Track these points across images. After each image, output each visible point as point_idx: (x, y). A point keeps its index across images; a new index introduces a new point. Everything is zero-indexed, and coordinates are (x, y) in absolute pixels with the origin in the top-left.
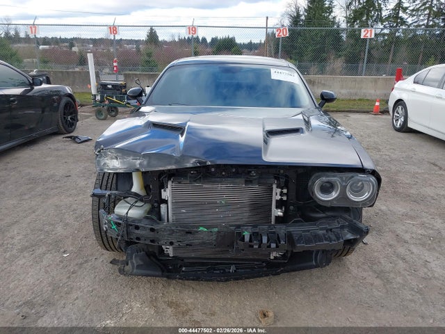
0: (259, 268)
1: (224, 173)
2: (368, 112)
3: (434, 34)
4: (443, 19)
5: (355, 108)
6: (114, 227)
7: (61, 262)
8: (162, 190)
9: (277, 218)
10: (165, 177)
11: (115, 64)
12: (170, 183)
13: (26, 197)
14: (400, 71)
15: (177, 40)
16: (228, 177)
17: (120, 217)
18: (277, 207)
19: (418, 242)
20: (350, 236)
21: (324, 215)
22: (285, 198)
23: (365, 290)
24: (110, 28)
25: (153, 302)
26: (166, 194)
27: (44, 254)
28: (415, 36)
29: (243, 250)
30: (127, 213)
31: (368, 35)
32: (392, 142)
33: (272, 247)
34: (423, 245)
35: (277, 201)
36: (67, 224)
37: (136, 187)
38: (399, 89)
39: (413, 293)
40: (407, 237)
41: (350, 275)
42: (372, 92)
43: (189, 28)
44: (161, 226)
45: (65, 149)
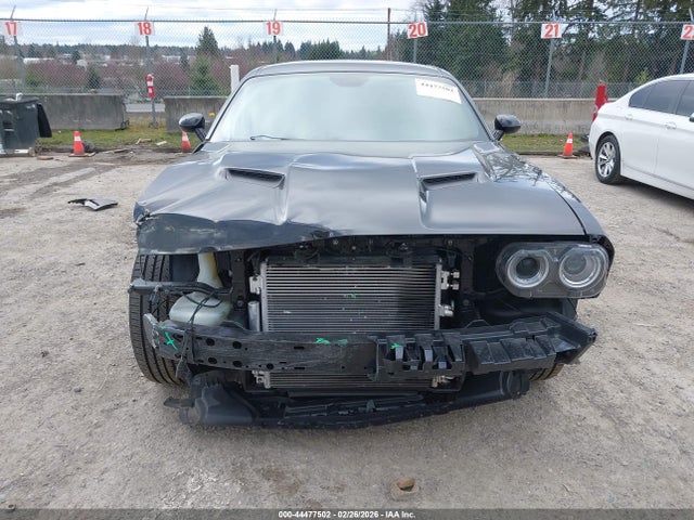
0: (412, 402)
1: (354, 248)
2: (555, 155)
3: (646, 35)
4: (659, 12)
5: (535, 149)
6: (171, 342)
7: (76, 408)
8: (251, 278)
9: (444, 320)
10: (256, 257)
11: (150, 84)
12: (263, 267)
13: (10, 300)
14: (601, 90)
15: (246, 47)
16: (361, 254)
17: (181, 325)
18: (443, 302)
19: (660, 355)
20: (565, 346)
21: (519, 313)
22: (456, 287)
23: (586, 438)
24: (140, 24)
25: (237, 472)
26: (258, 285)
27: (45, 396)
28: (618, 37)
29: (392, 374)
30: (193, 318)
31: (553, 33)
32: (598, 199)
33: (440, 367)
34: (669, 360)
35: (442, 291)
36: (82, 344)
37: (205, 275)
38: (605, 116)
39: (664, 440)
40: (641, 348)
41: (558, 414)
42: (560, 123)
43: (269, 24)
44: (251, 338)
45: (73, 221)
